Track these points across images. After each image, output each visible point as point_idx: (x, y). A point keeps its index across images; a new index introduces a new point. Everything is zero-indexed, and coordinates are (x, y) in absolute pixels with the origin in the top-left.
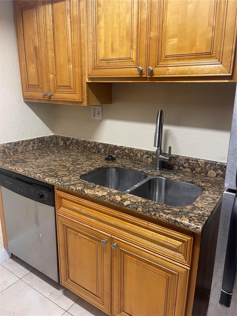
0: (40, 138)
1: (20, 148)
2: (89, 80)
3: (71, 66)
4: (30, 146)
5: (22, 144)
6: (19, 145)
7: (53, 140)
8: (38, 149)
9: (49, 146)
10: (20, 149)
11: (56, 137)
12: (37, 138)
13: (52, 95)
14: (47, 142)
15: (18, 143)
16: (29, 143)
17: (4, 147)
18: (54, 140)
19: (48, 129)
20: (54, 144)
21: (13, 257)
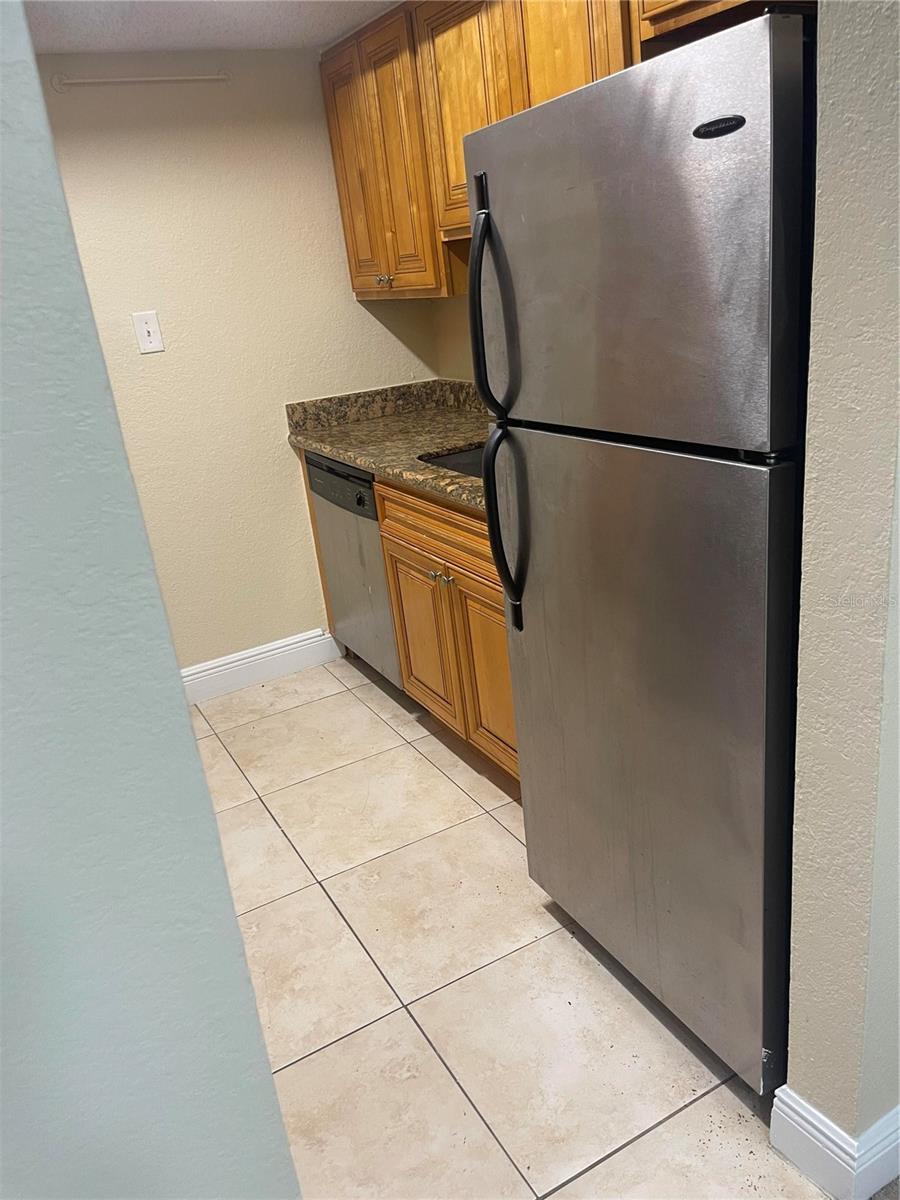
0: (399, 387)
1: (353, 411)
2: (445, 237)
3: (415, 209)
4: (376, 407)
5: (356, 401)
6: (349, 403)
7: (434, 392)
8: (397, 413)
9: (424, 407)
10: (352, 413)
11: (441, 384)
12: (393, 388)
13: (392, 280)
14: (419, 397)
15: (348, 398)
16: (373, 401)
17: (317, 408)
18: (438, 392)
19: (422, 364)
20: (437, 402)
21: (350, 656)
